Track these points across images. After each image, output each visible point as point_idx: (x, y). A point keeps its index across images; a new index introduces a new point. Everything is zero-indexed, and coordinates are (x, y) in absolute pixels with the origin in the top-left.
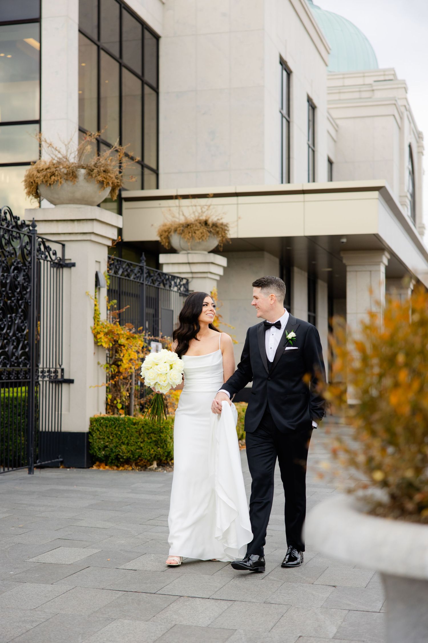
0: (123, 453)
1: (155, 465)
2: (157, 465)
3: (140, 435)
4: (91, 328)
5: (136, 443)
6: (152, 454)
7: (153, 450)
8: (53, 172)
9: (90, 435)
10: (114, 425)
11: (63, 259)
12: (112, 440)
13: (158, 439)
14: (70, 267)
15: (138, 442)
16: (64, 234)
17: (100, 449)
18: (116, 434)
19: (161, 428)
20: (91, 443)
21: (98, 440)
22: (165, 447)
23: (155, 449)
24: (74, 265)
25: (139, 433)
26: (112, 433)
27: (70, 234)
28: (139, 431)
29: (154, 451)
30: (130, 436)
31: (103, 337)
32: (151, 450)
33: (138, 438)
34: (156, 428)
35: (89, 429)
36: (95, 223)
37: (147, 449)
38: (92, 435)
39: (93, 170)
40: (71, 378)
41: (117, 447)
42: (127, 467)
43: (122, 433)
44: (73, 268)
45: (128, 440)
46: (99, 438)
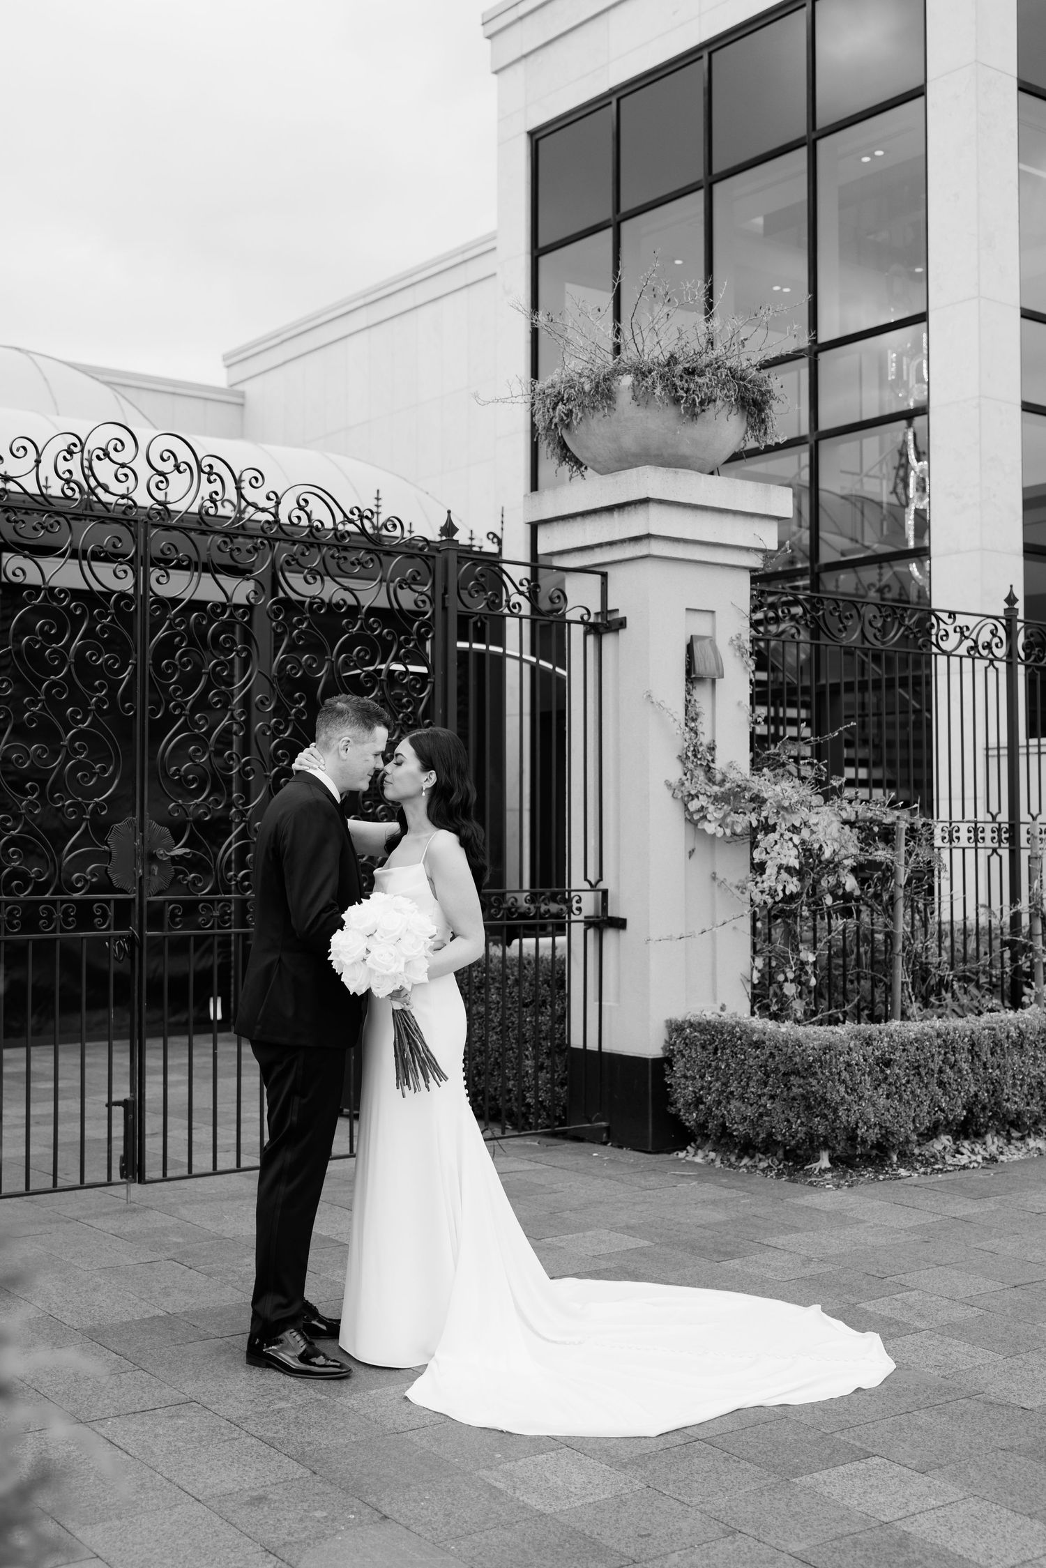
0: (733, 1121)
1: (825, 1162)
2: (831, 1160)
3: (767, 1075)
4: (669, 785)
5: (760, 1096)
6: (797, 1132)
7: (799, 1121)
8: (559, 393)
9: (666, 1066)
10: (710, 1044)
11: (605, 611)
12: (710, 1082)
13: (807, 1092)
14: (617, 631)
15: (764, 1094)
16: (600, 545)
17: (687, 1104)
18: (718, 1068)
19: (807, 1062)
20: (670, 1086)
21: (683, 1081)
22: (831, 1116)
23: (804, 1120)
24: (622, 623)
25: (766, 1070)
26: (710, 1066)
27: (611, 544)
28: (766, 1066)
29: (802, 1123)
30: (748, 1078)
31: (711, 808)
32: (793, 1120)
33: (766, 1084)
34: (797, 1059)
35: (664, 1049)
36: (654, 510)
37: (783, 1116)
38: (671, 1067)
39: (650, 371)
40: (622, 916)
41: (719, 1103)
42: (760, 1160)
43: (728, 1065)
44: (621, 631)
45: (743, 1087)
46: (685, 1077)
